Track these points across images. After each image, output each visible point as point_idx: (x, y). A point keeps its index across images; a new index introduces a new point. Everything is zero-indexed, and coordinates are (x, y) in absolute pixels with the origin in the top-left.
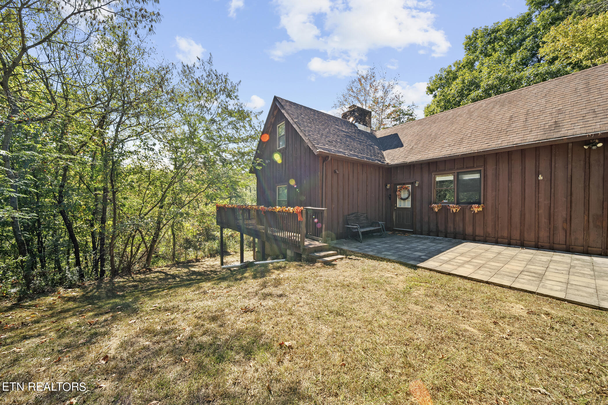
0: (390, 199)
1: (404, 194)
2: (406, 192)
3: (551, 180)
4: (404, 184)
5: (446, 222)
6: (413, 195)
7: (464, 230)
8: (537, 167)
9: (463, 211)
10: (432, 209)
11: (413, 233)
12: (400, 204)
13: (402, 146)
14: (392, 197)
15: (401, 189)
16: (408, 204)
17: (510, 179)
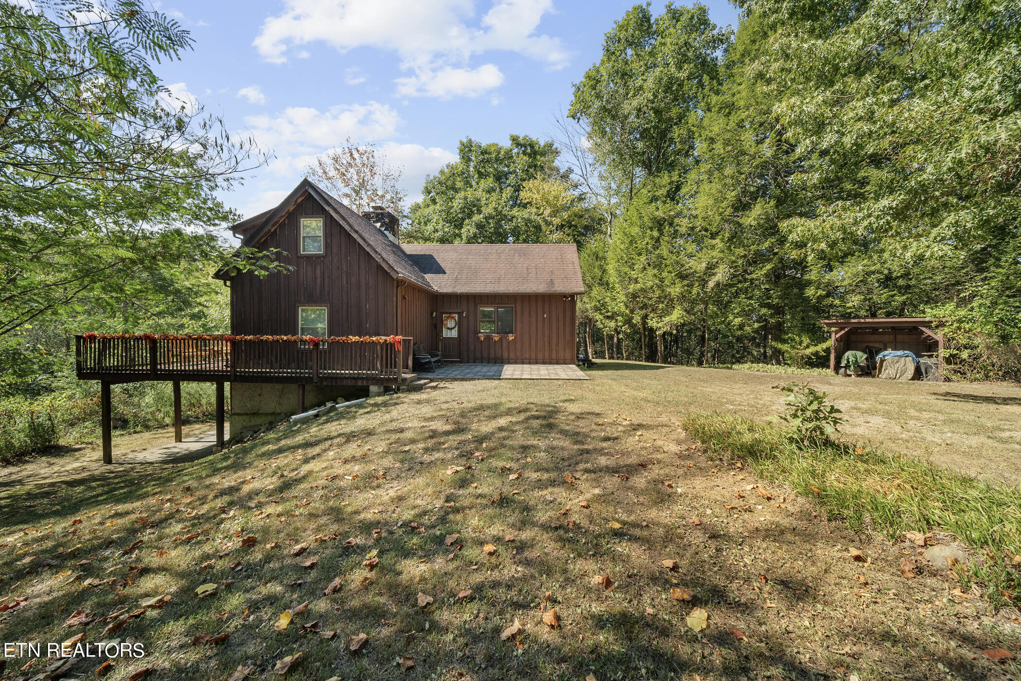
0: (436, 327)
1: (451, 323)
2: (453, 321)
3: (550, 317)
4: (450, 313)
5: (489, 349)
6: (459, 324)
7: (502, 355)
8: (543, 308)
9: (501, 339)
10: (478, 338)
11: (461, 362)
12: (446, 334)
13: (444, 273)
14: (436, 326)
15: (448, 318)
16: (454, 334)
17: (530, 316)
